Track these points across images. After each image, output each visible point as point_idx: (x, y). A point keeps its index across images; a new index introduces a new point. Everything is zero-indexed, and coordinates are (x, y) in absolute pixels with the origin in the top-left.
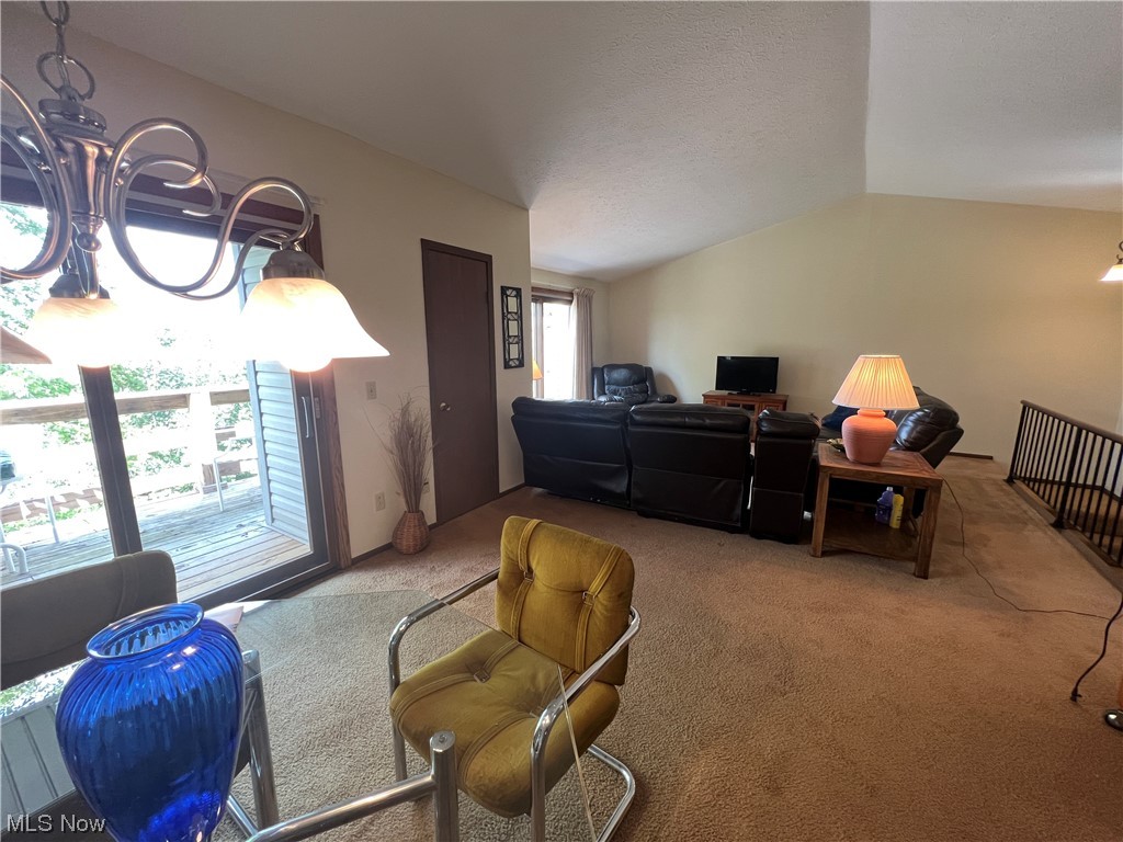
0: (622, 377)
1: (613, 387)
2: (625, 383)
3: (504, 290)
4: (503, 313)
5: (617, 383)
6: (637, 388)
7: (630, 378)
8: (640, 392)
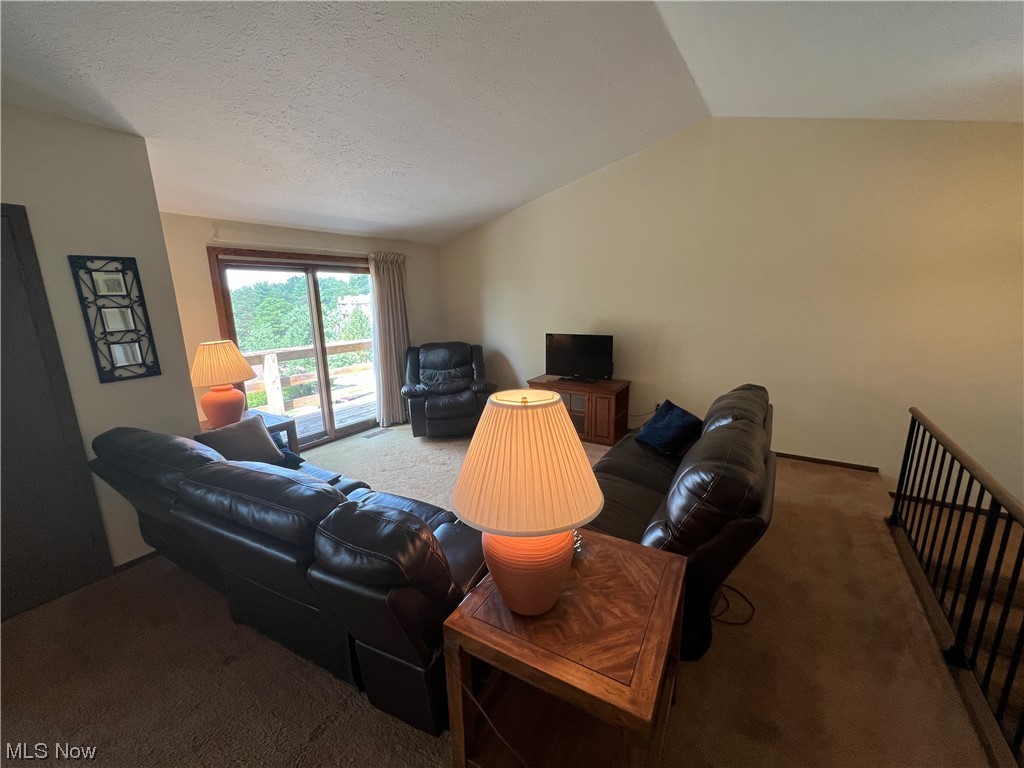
0: (440, 359)
1: (429, 372)
2: (444, 366)
3: (78, 263)
4: (82, 299)
5: (434, 366)
6: (458, 371)
7: (450, 361)
8: (463, 377)
